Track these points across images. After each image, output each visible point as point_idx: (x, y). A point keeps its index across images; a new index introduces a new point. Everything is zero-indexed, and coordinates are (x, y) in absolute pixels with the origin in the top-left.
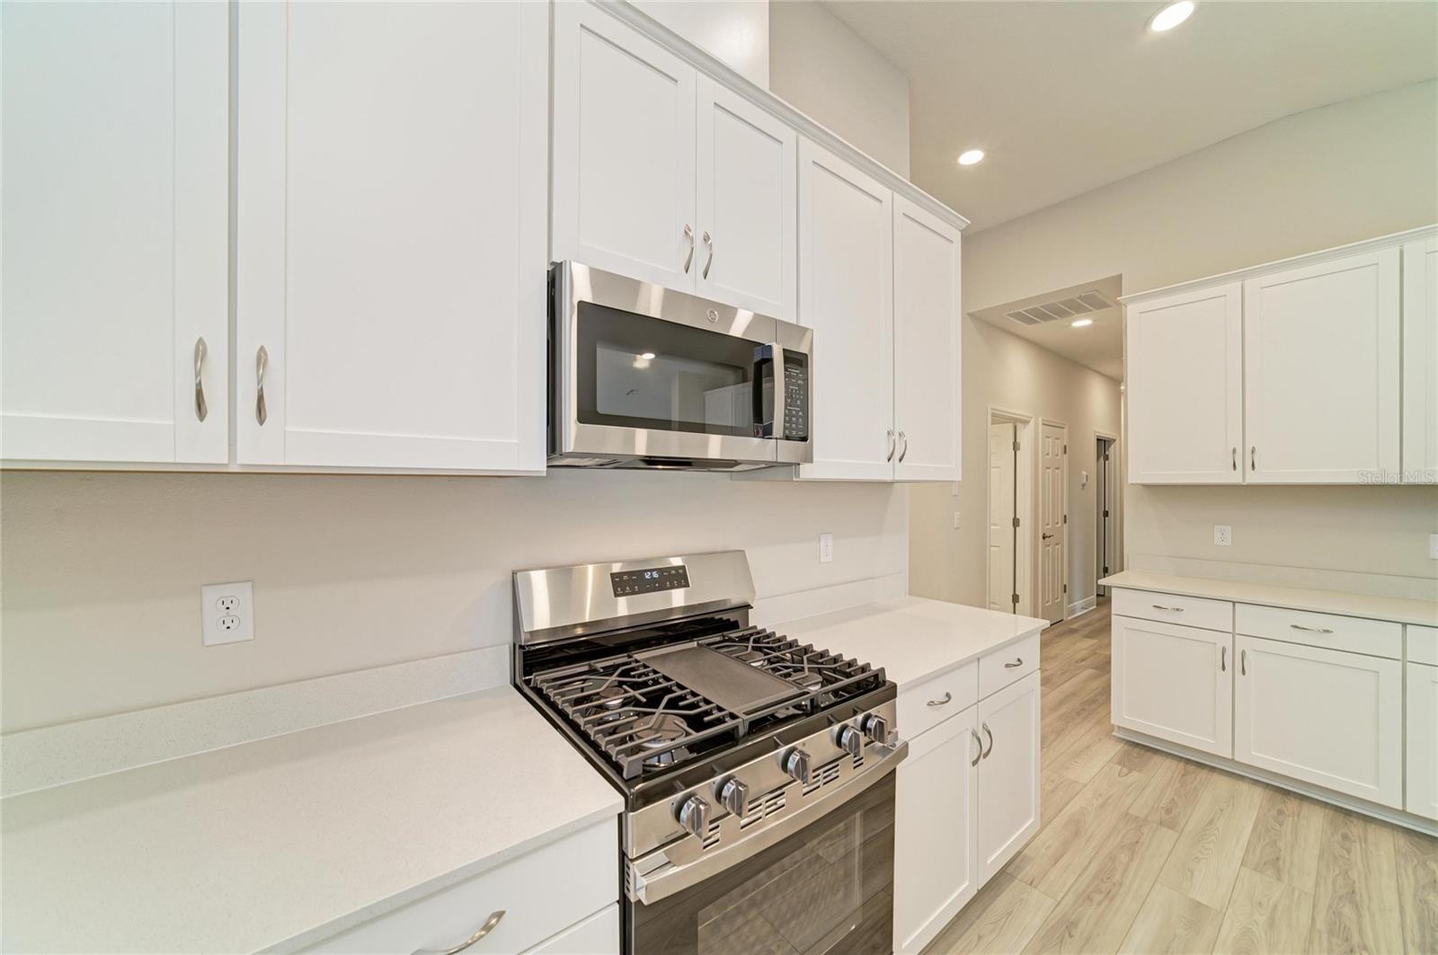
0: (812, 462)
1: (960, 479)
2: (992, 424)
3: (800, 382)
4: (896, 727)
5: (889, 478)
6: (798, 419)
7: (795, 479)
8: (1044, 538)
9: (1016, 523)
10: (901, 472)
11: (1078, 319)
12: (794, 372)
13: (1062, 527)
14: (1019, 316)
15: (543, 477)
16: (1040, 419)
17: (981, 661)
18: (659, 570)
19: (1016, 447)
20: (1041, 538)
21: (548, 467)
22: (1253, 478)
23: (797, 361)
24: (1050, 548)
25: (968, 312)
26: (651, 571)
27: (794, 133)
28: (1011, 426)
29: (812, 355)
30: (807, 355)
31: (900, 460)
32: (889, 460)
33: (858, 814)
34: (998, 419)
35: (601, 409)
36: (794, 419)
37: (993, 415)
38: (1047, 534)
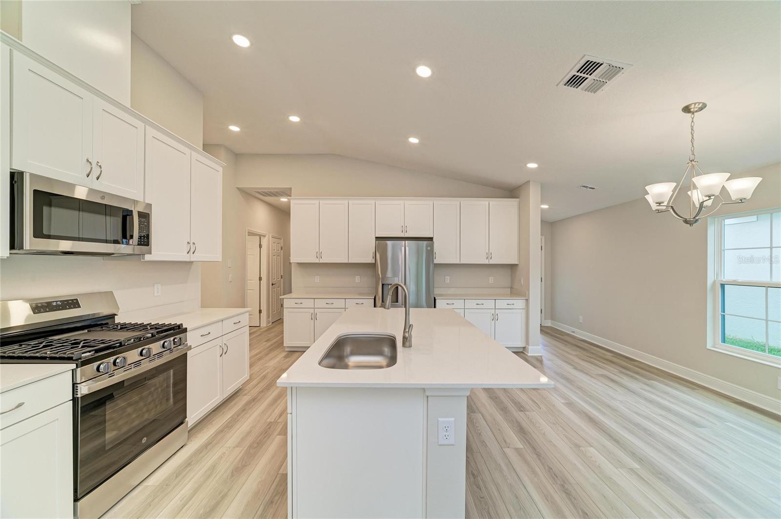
0: (151, 254)
1: (221, 260)
2: (248, 235)
3: (146, 224)
4: (186, 341)
5: (188, 260)
6: (144, 238)
7: (142, 260)
8: (272, 285)
9: (260, 279)
10: (193, 258)
11: (283, 198)
12: (143, 220)
13: (280, 280)
14: (259, 193)
15: (5, 259)
16: (271, 235)
17: (223, 321)
18: (60, 301)
19: (260, 246)
20: (271, 284)
21: (10, 254)
22: (321, 261)
23: (145, 217)
24: (275, 289)
25: (237, 187)
26: (56, 302)
27: (143, 124)
28: (258, 237)
29: (151, 214)
30: (149, 214)
31: (193, 253)
32: (188, 253)
33: (172, 370)
34: (251, 234)
35: (45, 232)
36: (142, 238)
37: (248, 232)
38: (274, 283)
